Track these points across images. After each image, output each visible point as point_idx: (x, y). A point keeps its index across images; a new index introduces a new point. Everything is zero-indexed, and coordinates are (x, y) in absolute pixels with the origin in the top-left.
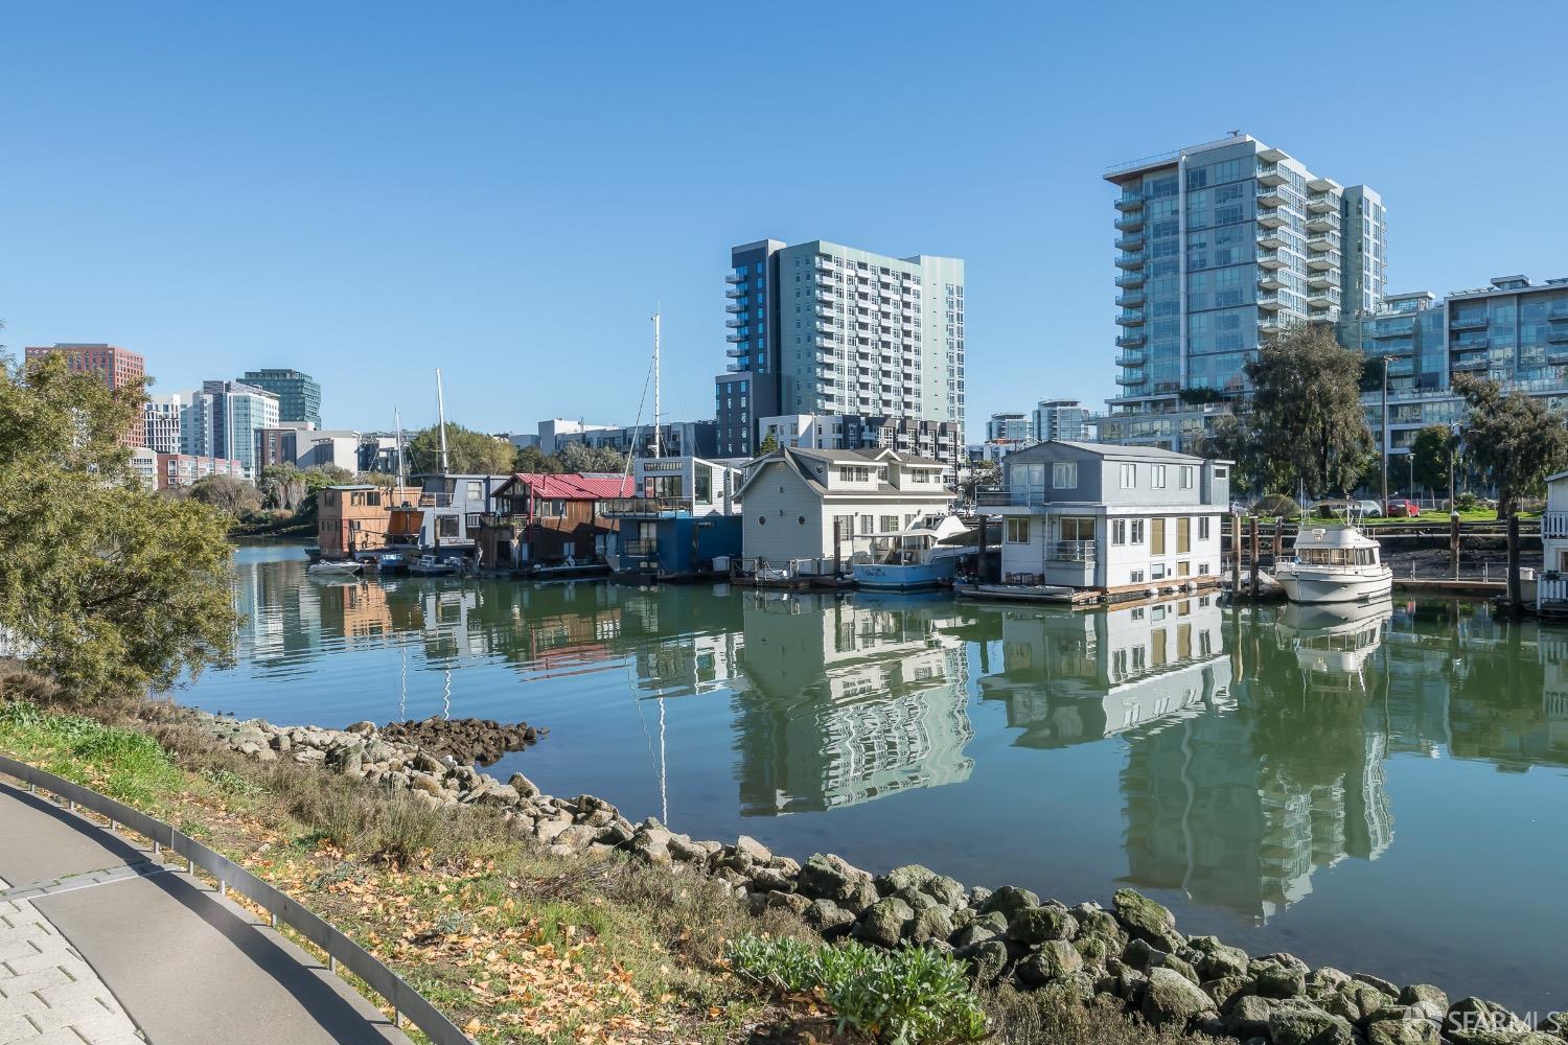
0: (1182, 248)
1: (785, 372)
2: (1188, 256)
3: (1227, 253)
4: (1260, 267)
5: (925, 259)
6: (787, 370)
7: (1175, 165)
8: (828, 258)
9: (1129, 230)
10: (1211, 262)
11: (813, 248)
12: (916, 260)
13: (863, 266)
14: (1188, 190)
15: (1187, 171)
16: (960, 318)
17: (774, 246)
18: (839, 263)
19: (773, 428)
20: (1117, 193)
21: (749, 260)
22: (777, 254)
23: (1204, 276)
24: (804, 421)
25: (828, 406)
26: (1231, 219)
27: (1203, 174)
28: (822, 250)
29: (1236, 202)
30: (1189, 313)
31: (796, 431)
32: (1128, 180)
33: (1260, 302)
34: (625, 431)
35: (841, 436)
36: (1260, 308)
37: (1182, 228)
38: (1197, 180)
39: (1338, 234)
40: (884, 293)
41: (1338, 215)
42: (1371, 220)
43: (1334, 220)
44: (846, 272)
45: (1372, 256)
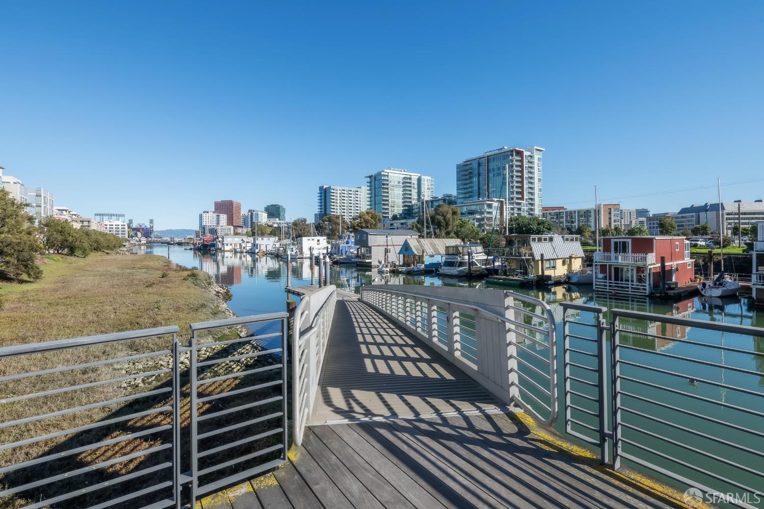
4: (383, 196)
6: (327, 212)
7: (374, 175)
8: (334, 190)
11: (330, 188)
13: (344, 190)
14: (375, 180)
17: (324, 187)
18: (337, 190)
21: (321, 189)
22: (325, 189)
26: (379, 187)
28: (332, 188)
29: (380, 183)
37: (373, 188)
38: (375, 178)
39: (416, 186)
40: (350, 195)
41: (416, 182)
42: (426, 183)
43: (414, 184)
44: (338, 192)
45: (426, 190)
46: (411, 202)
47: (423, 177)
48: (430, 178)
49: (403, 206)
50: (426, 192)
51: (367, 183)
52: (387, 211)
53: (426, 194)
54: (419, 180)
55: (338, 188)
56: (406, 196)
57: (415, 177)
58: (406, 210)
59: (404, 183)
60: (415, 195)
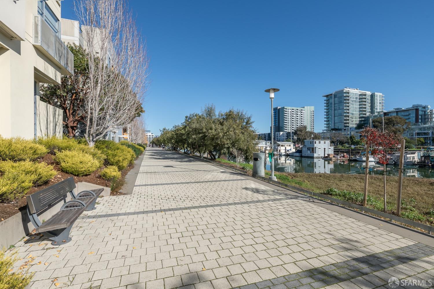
0: (333, 107)
1: (280, 126)
2: (334, 108)
3: (340, 107)
4: (345, 109)
5: (306, 107)
6: (280, 125)
7: (332, 94)
8: (286, 109)
9: (327, 104)
10: (337, 109)
11: (284, 108)
12: (304, 107)
13: (293, 109)
14: (334, 98)
15: (334, 95)
16: (313, 116)
17: (279, 108)
18: (288, 109)
19: (277, 134)
20: (325, 98)
21: (275, 109)
22: (279, 109)
23: (336, 111)
24: (281, 133)
25: (286, 131)
26: (341, 102)
27: (336, 95)
28: (285, 108)
29: (341, 99)
30: (334, 117)
31: (280, 134)
32: (327, 96)
33: (344, 115)
34: (265, 134)
35: (287, 135)
36: (345, 116)
37: (333, 104)
38: (335, 96)
39: (369, 101)
40: (297, 113)
41: (369, 98)
42: (378, 98)
43: (368, 99)
44: (290, 111)
45: (378, 104)
46: (365, 114)
47: (376, 93)
48: (381, 94)
49: (360, 118)
50: (378, 106)
51: (325, 100)
52: (347, 122)
53: (378, 108)
54: (372, 96)
55: (289, 108)
56: (362, 110)
57: (369, 93)
58: (361, 121)
59: (360, 99)
60: (368, 109)
